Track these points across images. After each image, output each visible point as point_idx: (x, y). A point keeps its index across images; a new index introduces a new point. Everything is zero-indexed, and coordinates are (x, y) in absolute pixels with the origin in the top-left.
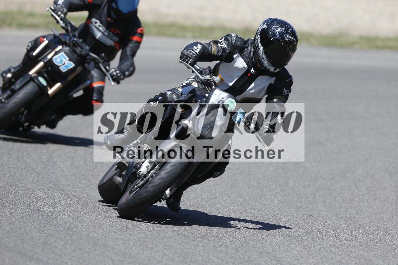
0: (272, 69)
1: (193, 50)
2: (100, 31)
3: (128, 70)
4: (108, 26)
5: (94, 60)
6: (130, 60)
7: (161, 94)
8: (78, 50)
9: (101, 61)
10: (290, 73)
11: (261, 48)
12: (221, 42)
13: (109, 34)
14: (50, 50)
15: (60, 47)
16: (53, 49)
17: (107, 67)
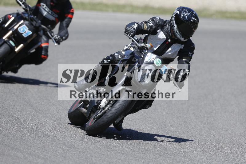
0: (182, 39)
1: (132, 27)
2: (46, 11)
3: (64, 36)
4: (51, 8)
5: (44, 29)
6: (65, 29)
7: (111, 55)
8: (34, 23)
9: (49, 30)
10: (193, 42)
11: (176, 26)
12: (150, 22)
13: (52, 13)
14: (16, 23)
15: (22, 21)
16: (18, 23)
17: (52, 34)
